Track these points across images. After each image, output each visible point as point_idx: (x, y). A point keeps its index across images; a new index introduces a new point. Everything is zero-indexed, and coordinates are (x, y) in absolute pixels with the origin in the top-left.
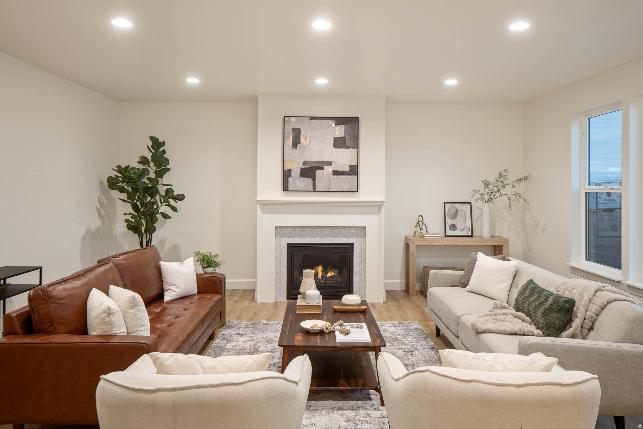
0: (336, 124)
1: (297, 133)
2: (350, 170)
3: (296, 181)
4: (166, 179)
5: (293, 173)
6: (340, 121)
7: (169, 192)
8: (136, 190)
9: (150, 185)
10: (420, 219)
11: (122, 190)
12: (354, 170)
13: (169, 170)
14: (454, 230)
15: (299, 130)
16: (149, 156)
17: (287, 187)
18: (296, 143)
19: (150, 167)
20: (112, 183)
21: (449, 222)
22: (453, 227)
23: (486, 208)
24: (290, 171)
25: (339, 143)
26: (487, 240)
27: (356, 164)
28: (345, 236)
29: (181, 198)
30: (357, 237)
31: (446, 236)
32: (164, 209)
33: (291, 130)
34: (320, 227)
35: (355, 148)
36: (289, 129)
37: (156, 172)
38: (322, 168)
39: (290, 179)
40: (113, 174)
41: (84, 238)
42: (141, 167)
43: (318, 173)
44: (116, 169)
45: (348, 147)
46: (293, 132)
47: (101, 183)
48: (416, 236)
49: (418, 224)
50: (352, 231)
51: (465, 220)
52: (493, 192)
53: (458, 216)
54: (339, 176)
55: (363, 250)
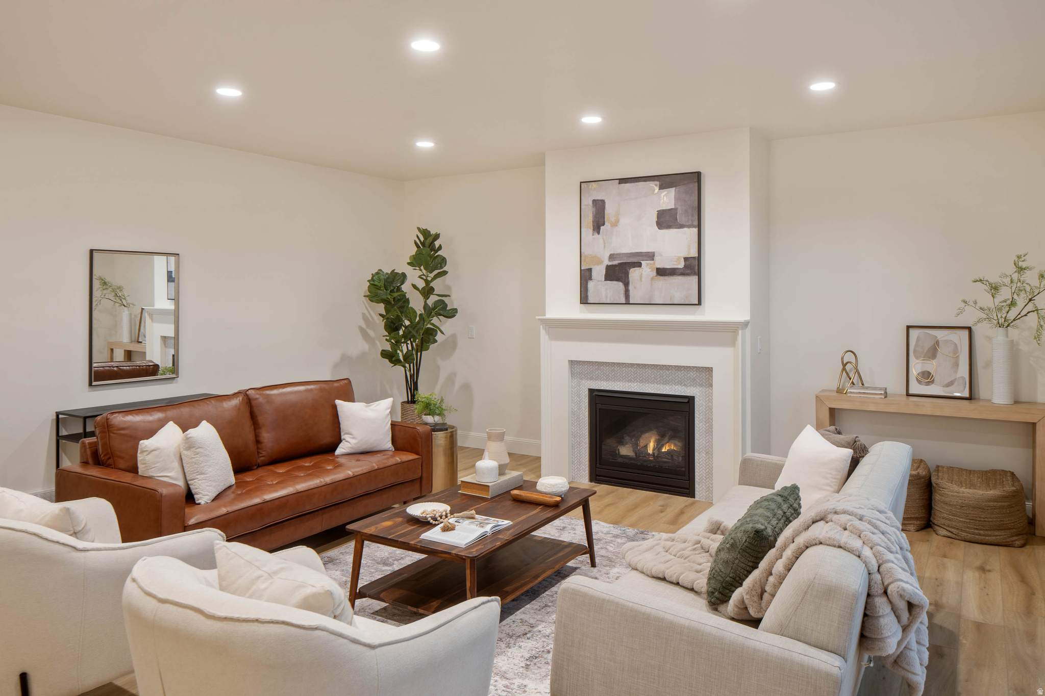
0: (662, 187)
1: (599, 207)
2: (685, 266)
3: (600, 287)
5: (594, 274)
6: (666, 181)
7: (439, 305)
10: (849, 357)
12: (693, 267)
13: (446, 273)
14: (928, 384)
15: (603, 202)
17: (586, 297)
18: (598, 224)
19: (419, 270)
21: (917, 367)
23: (999, 336)
24: (590, 270)
25: (666, 220)
26: (999, 408)
27: (696, 255)
28: (680, 383)
29: (453, 313)
30: (701, 385)
31: (908, 395)
33: (591, 203)
34: (638, 365)
35: (694, 227)
36: (588, 202)
37: (425, 277)
38: (640, 265)
39: (591, 285)
43: (634, 273)
45: (681, 226)
46: (593, 207)
48: (840, 391)
49: (844, 369)
50: (692, 374)
51: (956, 365)
52: (1013, 304)
53: (939, 355)
54: (666, 278)
55: (710, 410)
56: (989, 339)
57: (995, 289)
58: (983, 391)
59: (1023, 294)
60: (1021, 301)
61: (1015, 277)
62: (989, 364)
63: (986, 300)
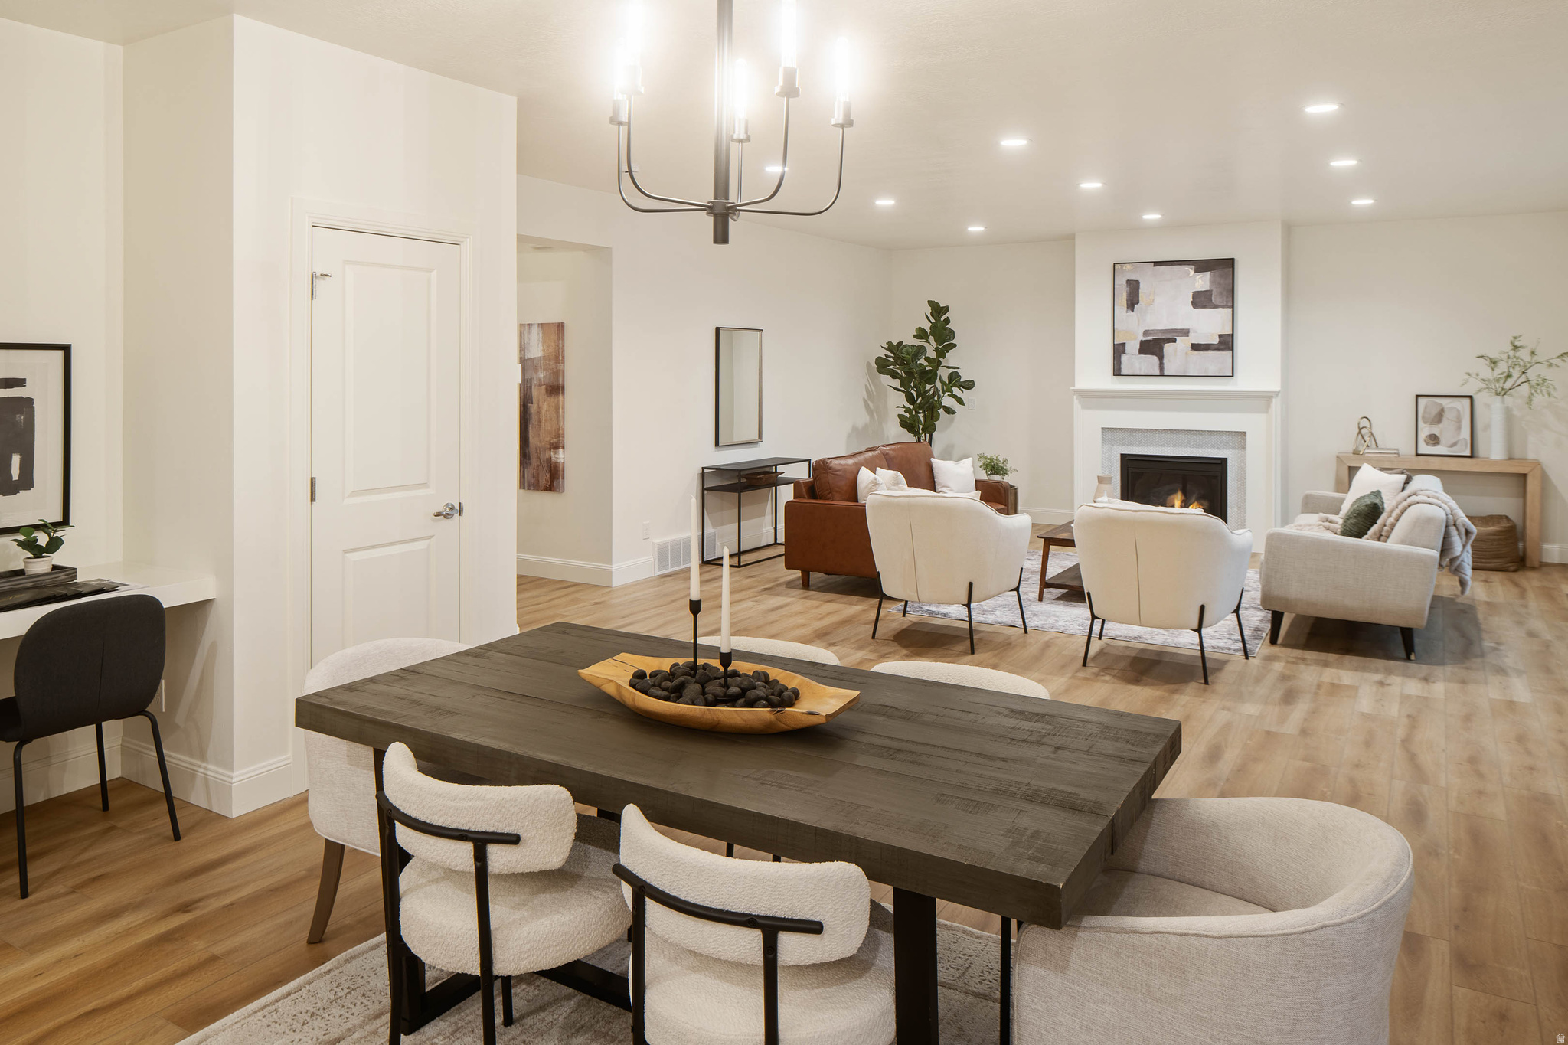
0: (1196, 271)
1: (1134, 287)
2: (1220, 342)
3: (1133, 360)
4: (952, 358)
5: (1128, 348)
6: (1201, 266)
7: (954, 379)
8: (910, 374)
9: (928, 368)
10: (1365, 423)
11: (894, 375)
12: (1226, 343)
13: (954, 346)
14: (1434, 445)
15: (1137, 282)
16: (927, 326)
17: (1120, 369)
18: (1132, 303)
19: (929, 342)
20: (882, 365)
21: (1425, 431)
22: (1434, 439)
23: (1497, 403)
24: (1123, 345)
25: (1201, 300)
26: (1495, 462)
27: (1231, 333)
28: (1213, 446)
29: (969, 385)
30: (1234, 448)
31: (1417, 455)
32: (948, 401)
33: (1125, 283)
34: (1172, 431)
35: (1229, 307)
36: (1121, 282)
37: (936, 350)
38: (1174, 340)
39: (1124, 358)
40: (883, 353)
41: (849, 436)
42: (917, 342)
43: (1168, 348)
44: (887, 346)
45: (1216, 306)
46: (1127, 286)
47: (868, 365)
48: (1356, 452)
49: (1360, 433)
50: (1225, 438)
51: (1459, 428)
52: (1509, 376)
53: (1444, 419)
54: (1201, 352)
55: (1242, 469)
56: (1488, 406)
57: (1494, 363)
58: (1481, 450)
59: (1517, 368)
60: (1516, 373)
61: (1511, 353)
62: (1487, 427)
63: (1486, 372)
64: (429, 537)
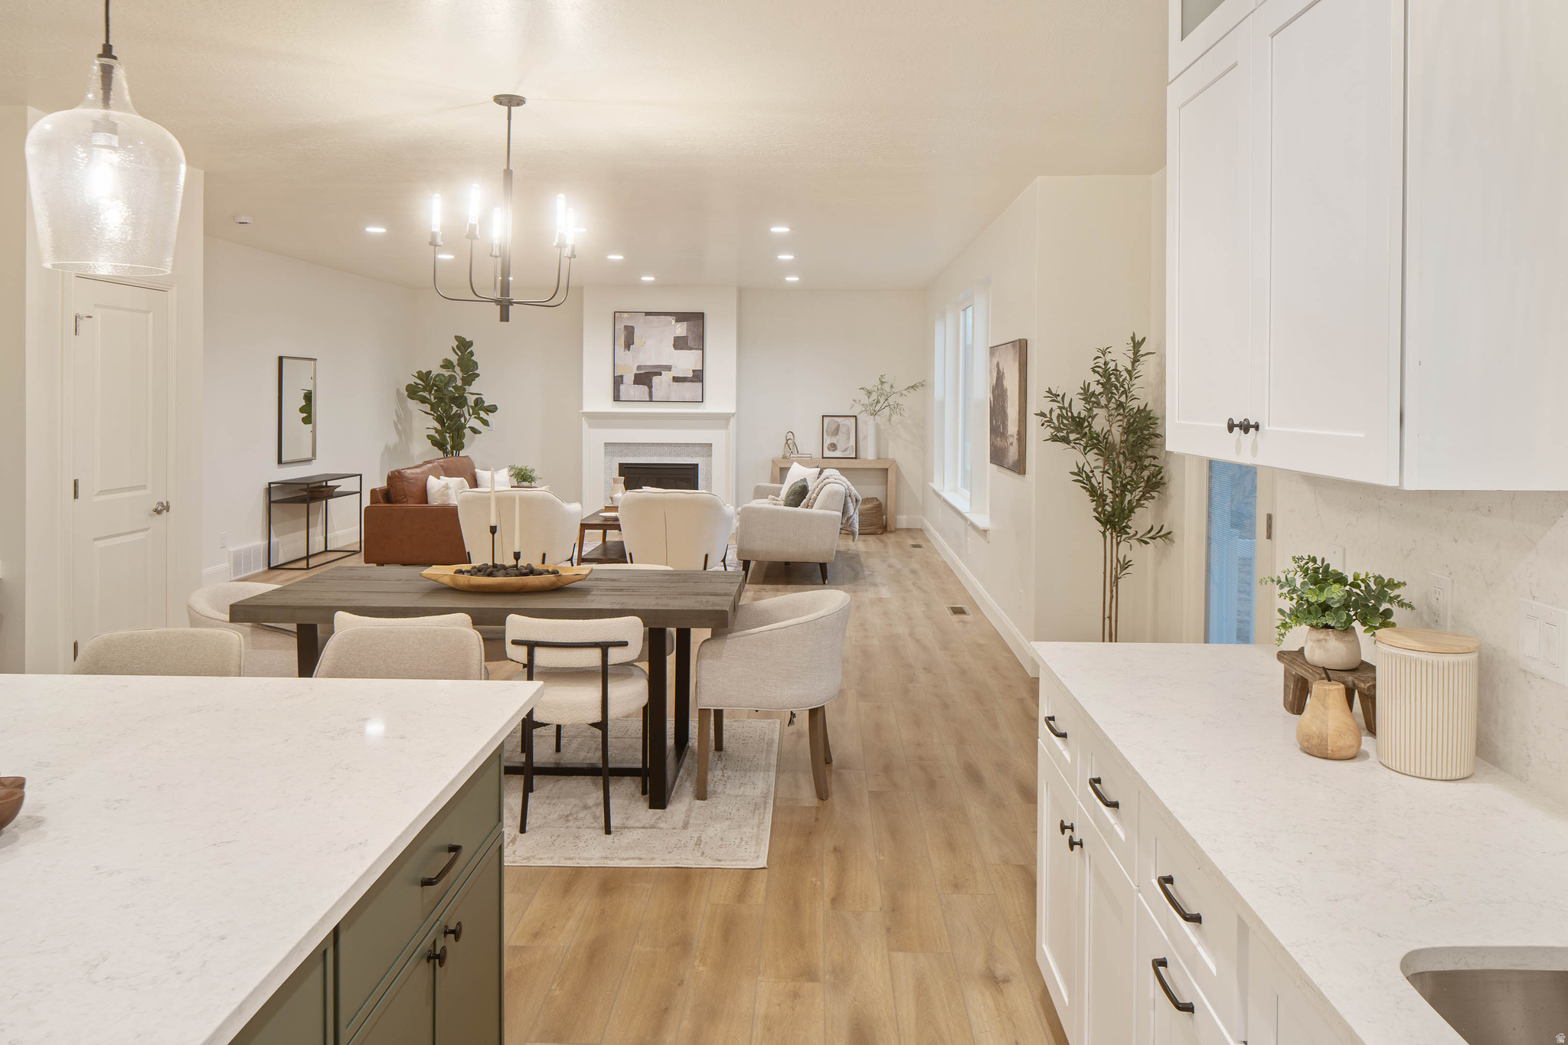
0: (677, 321)
1: (630, 332)
2: (693, 376)
3: (629, 389)
4: (475, 387)
5: (625, 379)
6: (681, 317)
7: (479, 402)
8: (440, 399)
9: (457, 395)
10: (790, 436)
11: (424, 400)
12: (698, 376)
13: (478, 375)
14: (834, 450)
15: (633, 328)
16: (454, 359)
17: (619, 396)
18: (629, 344)
19: (455, 372)
20: (412, 392)
21: (828, 441)
22: (833, 447)
23: (870, 421)
24: (622, 377)
25: (680, 343)
26: (871, 461)
27: (701, 369)
28: (688, 455)
29: (492, 409)
30: (703, 456)
31: (823, 458)
32: (474, 422)
33: (623, 327)
34: (658, 444)
35: (700, 349)
36: (620, 327)
37: (463, 379)
38: (660, 374)
39: (622, 387)
40: (413, 380)
41: (383, 455)
42: (447, 373)
43: (656, 380)
44: (416, 375)
45: (691, 349)
46: (625, 330)
47: (398, 392)
48: (784, 457)
49: (787, 443)
50: (697, 449)
51: (849, 438)
52: (878, 402)
53: (840, 433)
54: (680, 384)
55: (709, 472)
56: (866, 423)
57: (869, 393)
58: (862, 454)
59: (883, 397)
60: (882, 400)
61: (880, 386)
62: (865, 437)
63: (865, 400)
64: (146, 530)
